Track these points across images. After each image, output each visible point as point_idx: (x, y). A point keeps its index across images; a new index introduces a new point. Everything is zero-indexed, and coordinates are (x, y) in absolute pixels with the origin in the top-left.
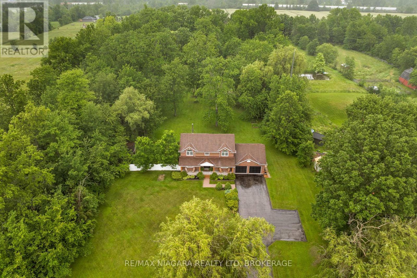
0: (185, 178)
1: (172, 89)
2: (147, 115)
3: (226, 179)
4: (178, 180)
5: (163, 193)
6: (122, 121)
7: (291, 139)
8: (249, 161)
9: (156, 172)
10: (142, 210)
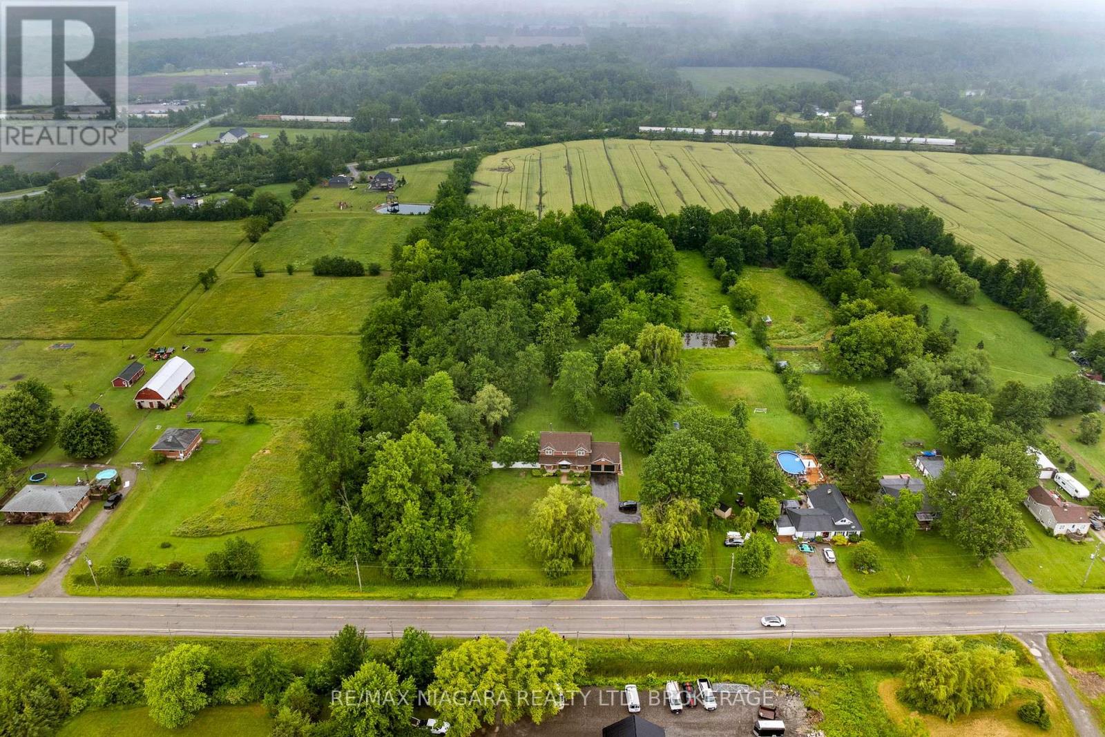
0: (545, 475)
1: (526, 380)
2: (507, 414)
3: (582, 476)
4: (539, 476)
5: (526, 488)
6: (484, 420)
7: (646, 440)
8: (603, 460)
9: (516, 469)
10: (510, 501)
